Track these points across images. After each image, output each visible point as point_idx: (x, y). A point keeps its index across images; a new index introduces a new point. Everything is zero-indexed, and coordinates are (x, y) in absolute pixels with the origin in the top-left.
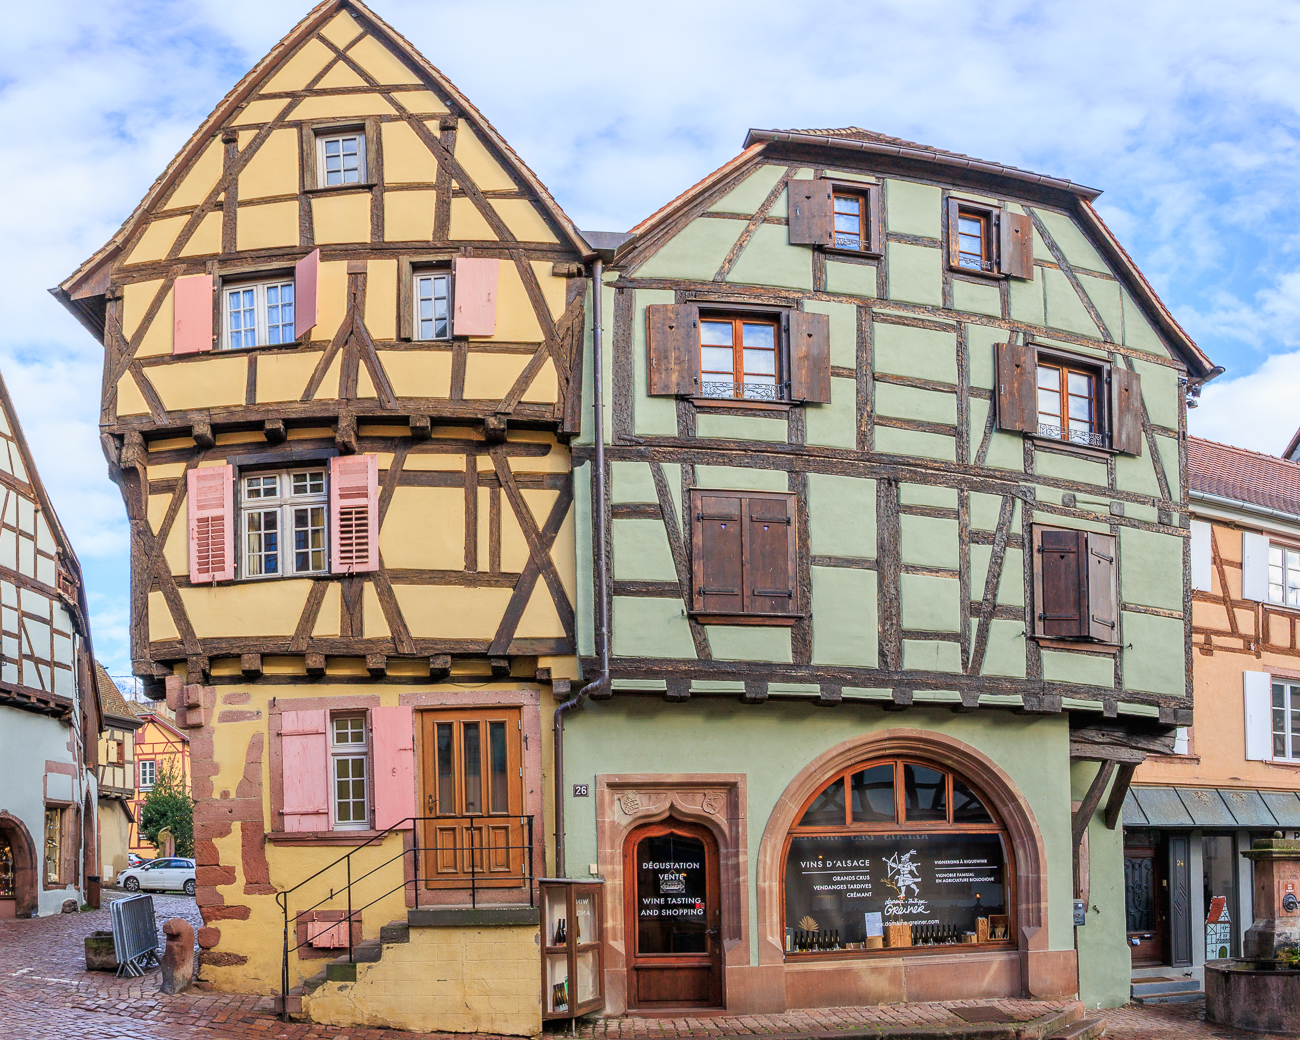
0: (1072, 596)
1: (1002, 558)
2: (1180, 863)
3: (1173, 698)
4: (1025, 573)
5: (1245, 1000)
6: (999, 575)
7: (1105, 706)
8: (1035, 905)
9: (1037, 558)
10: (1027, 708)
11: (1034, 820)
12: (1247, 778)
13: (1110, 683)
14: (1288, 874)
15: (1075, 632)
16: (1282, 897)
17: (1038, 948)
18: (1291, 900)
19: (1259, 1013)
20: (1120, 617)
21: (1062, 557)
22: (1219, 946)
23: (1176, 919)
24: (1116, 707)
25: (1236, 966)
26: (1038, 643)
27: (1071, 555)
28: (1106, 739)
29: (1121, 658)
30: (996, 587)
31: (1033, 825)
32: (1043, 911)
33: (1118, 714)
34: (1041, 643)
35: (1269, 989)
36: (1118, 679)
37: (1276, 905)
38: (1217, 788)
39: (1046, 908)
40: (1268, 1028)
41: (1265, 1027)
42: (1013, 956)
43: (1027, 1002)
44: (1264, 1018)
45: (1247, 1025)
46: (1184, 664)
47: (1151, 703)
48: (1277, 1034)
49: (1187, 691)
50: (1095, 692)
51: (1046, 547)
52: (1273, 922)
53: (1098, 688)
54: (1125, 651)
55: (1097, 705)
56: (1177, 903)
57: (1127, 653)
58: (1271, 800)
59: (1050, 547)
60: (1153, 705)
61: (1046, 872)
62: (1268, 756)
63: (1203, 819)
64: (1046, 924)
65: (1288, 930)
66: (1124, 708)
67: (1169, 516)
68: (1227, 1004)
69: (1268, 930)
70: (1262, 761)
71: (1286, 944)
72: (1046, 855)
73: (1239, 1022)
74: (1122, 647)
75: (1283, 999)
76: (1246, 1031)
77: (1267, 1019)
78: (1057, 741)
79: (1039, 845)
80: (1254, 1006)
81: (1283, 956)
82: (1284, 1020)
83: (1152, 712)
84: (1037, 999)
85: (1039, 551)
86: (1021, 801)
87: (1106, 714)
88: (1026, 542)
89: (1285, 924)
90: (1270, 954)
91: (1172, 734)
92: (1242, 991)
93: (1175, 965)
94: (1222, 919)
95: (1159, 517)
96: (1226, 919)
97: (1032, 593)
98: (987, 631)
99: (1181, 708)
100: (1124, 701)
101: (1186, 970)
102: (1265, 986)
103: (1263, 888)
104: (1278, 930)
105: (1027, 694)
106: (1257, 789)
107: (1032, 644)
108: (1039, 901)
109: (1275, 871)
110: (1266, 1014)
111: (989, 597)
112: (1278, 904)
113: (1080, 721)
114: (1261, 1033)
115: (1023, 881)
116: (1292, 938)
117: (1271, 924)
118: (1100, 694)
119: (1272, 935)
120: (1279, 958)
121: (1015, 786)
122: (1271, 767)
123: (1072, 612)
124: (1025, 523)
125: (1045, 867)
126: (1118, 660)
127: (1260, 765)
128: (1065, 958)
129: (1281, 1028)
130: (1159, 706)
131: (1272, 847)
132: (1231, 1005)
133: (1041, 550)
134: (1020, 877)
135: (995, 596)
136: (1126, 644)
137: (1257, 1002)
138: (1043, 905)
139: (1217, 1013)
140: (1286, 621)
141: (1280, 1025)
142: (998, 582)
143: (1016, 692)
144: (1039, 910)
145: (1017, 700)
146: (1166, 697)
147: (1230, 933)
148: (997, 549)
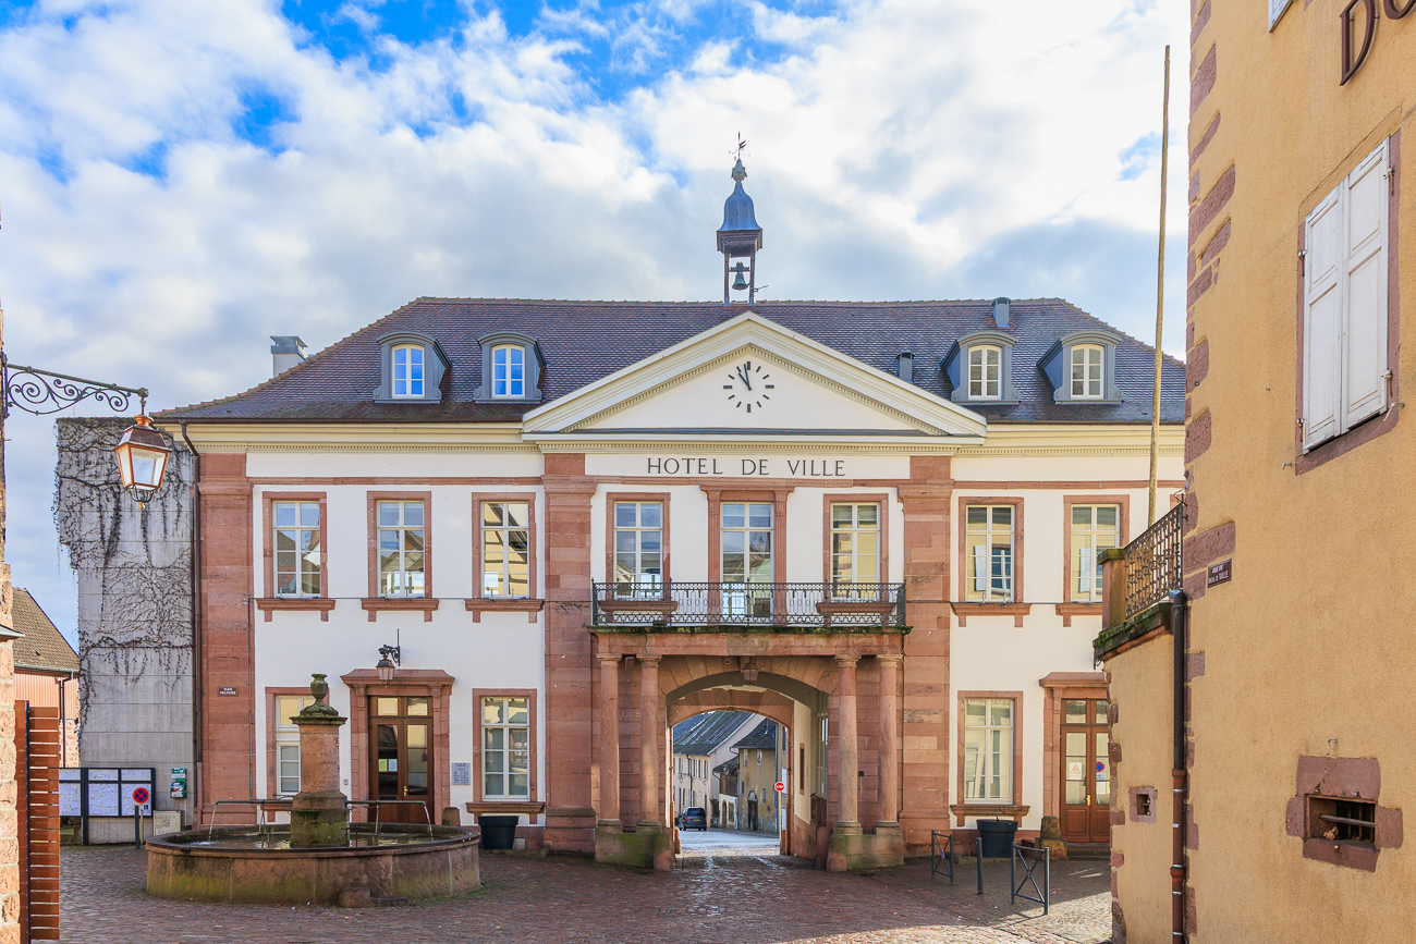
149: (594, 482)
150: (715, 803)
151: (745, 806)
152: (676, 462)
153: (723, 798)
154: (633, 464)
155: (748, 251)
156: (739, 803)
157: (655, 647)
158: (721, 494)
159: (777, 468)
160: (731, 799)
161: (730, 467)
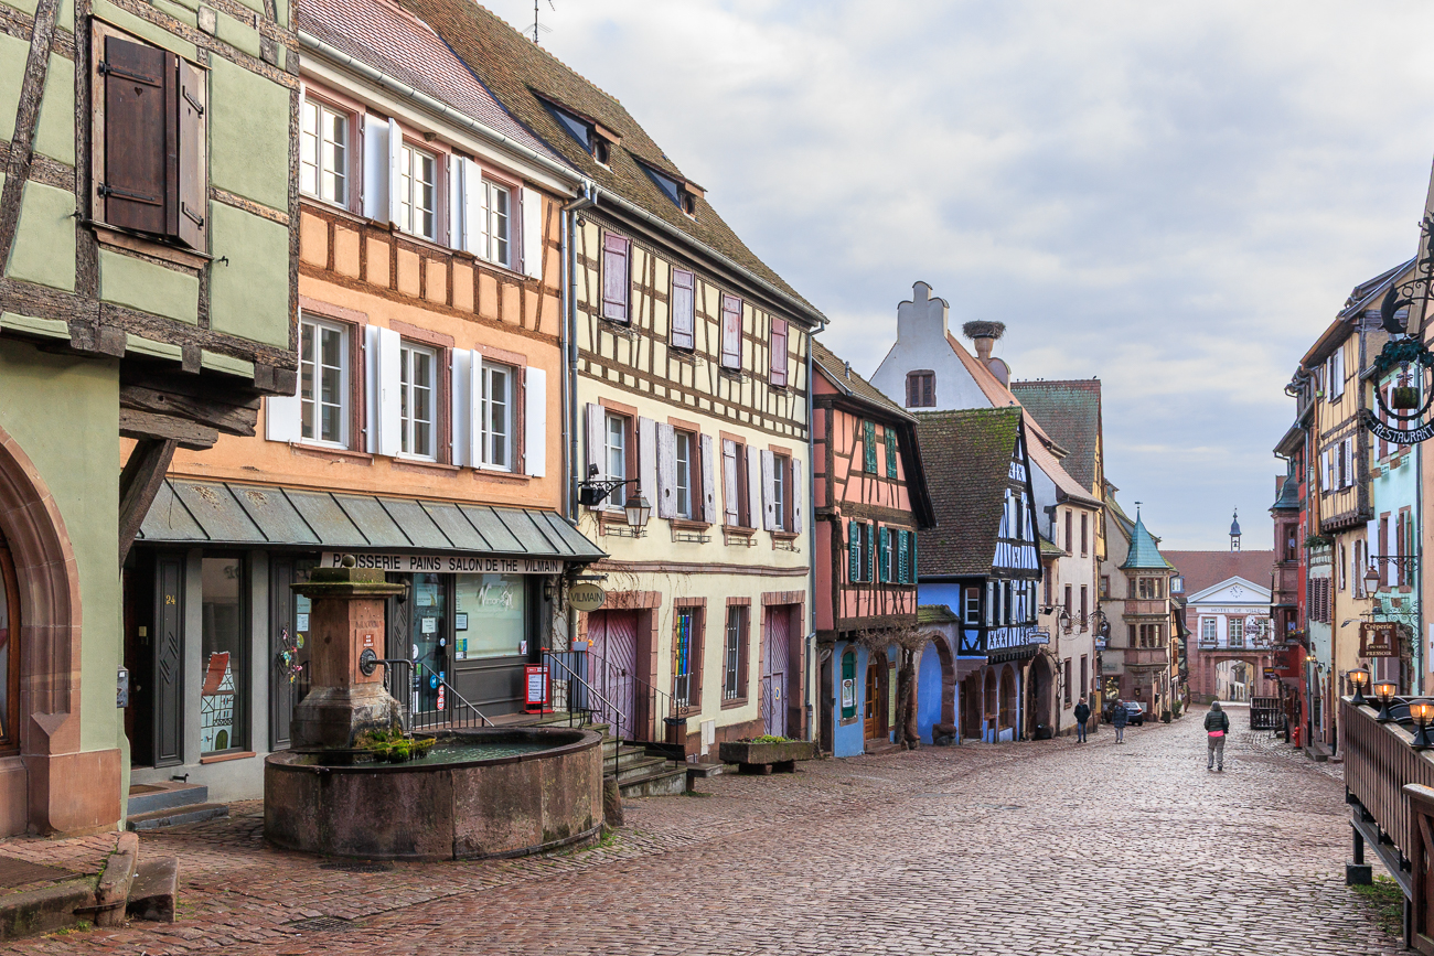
0: (154, 162)
1: (44, 70)
2: (171, 600)
3: (274, 350)
4: (76, 106)
5: (358, 811)
6: (39, 100)
7: (184, 353)
8: (58, 677)
9: (98, 81)
10: (76, 345)
11: (64, 533)
12: (265, 468)
13: (192, 315)
14: (366, 620)
15: (156, 228)
16: (359, 654)
17: (64, 750)
18: (370, 658)
19: (381, 830)
20: (209, 208)
21: (138, 91)
22: (217, 730)
23: (162, 689)
24: (200, 357)
25: (298, 760)
26: (94, 235)
27: (154, 91)
28: (165, 406)
29: (209, 278)
30: (34, 123)
31: (64, 542)
32: (73, 686)
33: (203, 369)
34: (101, 236)
35: (399, 793)
36: (204, 308)
37: (351, 666)
38: (226, 483)
39: (79, 682)
40: (395, 851)
41: (389, 851)
42: (14, 765)
43: (42, 843)
44: (389, 837)
45: (358, 849)
46: (287, 298)
47: (243, 356)
48: (409, 860)
49: (290, 340)
50: (171, 328)
51: (114, 66)
52: (346, 692)
53: (176, 323)
54: (215, 266)
55: (173, 352)
56: (164, 663)
57: (217, 269)
58: (302, 504)
59: (120, 67)
60: (246, 359)
61: (79, 619)
62: (296, 436)
63: (221, 533)
64: (78, 709)
65: (367, 703)
66: (213, 361)
67: (274, 48)
68: (323, 819)
69: (339, 704)
70: (287, 444)
71: (366, 725)
72: (81, 594)
73: (345, 846)
74: (210, 260)
75: (419, 806)
76: (359, 858)
77: (392, 839)
78: (100, 402)
79: (71, 575)
80: (372, 821)
81: (362, 743)
82: (419, 839)
83: (245, 369)
84: (61, 835)
85: (100, 70)
86: (45, 500)
87: (185, 368)
88: (80, 48)
89: (362, 694)
90: (344, 741)
91: (253, 404)
92: (353, 798)
93: (158, 764)
94: (223, 688)
95: (262, 48)
96: (229, 688)
97: (88, 144)
98: (19, 199)
99: (283, 367)
100: (209, 348)
101: (174, 771)
102: (393, 789)
103: (328, 640)
104: (355, 704)
105: (75, 323)
106: (281, 487)
107: (86, 235)
108: (66, 668)
109: (350, 615)
110: (392, 830)
111: (23, 137)
112: (353, 665)
113: (139, 373)
114: (383, 859)
115: (36, 635)
116: (374, 715)
117: (342, 692)
118: (178, 334)
119: (348, 711)
120: (357, 747)
121: (37, 475)
122: (298, 453)
123: (152, 192)
124: (79, 13)
125: (80, 613)
126: (204, 280)
127: (284, 450)
128: (105, 763)
129: (413, 851)
130: (254, 362)
131: (348, 580)
132: (332, 821)
133: (105, 71)
134: (30, 629)
135: (32, 136)
136: (217, 255)
137: (378, 814)
138: (74, 676)
139: (302, 835)
140: (323, 223)
141: (412, 846)
142: (37, 113)
143: (58, 316)
144: (66, 685)
145: (58, 328)
146: (263, 347)
147: (233, 708)
148: (38, 50)
149: (1198, 614)
150: (1233, 687)
151: (1249, 689)
152: (1218, 610)
153: (1237, 684)
154: (1209, 610)
155: (1238, 535)
156: (1246, 687)
157: (1214, 655)
158: (1231, 618)
159: (1244, 611)
160: (1241, 685)
161: (1232, 611)
